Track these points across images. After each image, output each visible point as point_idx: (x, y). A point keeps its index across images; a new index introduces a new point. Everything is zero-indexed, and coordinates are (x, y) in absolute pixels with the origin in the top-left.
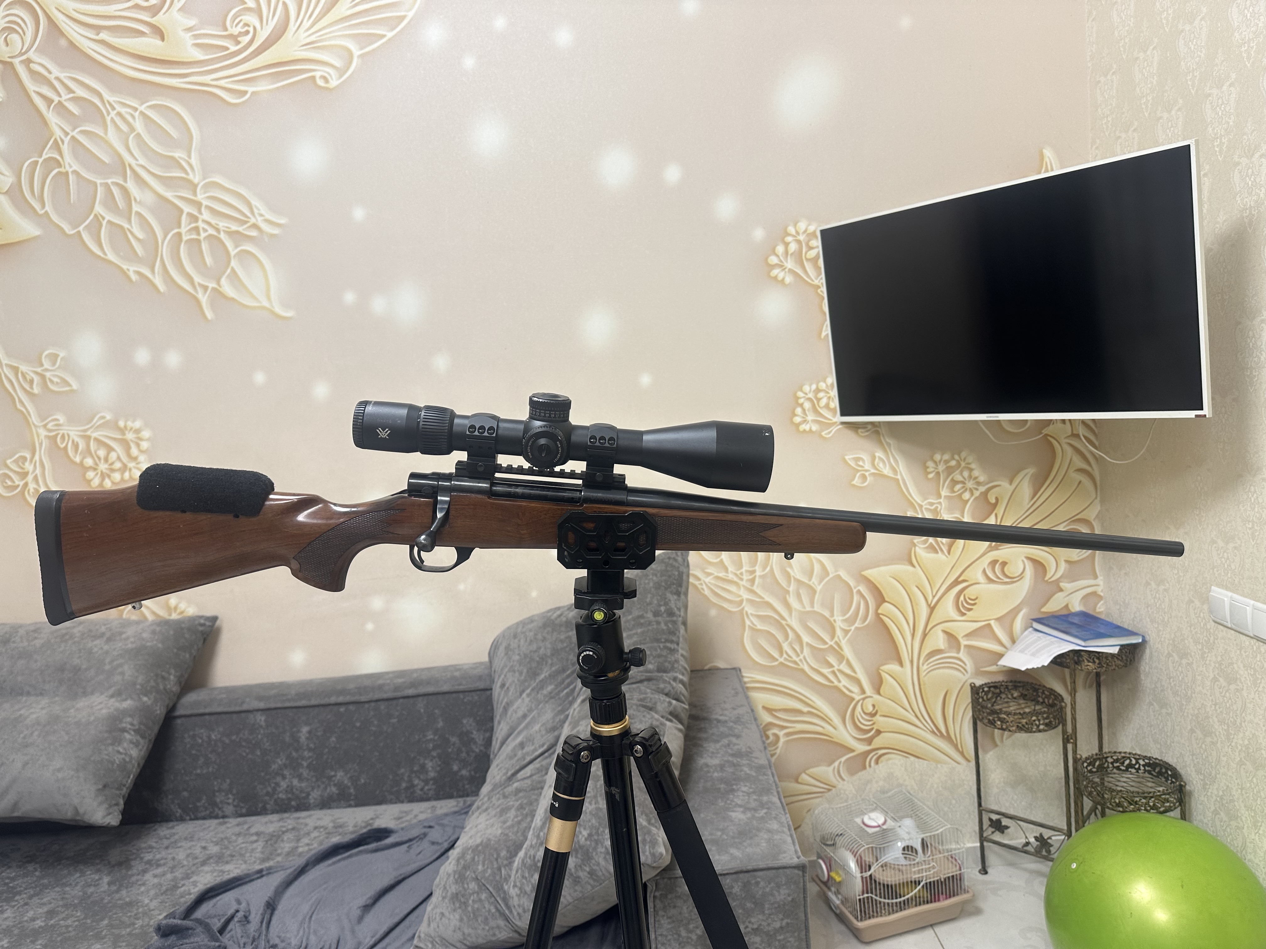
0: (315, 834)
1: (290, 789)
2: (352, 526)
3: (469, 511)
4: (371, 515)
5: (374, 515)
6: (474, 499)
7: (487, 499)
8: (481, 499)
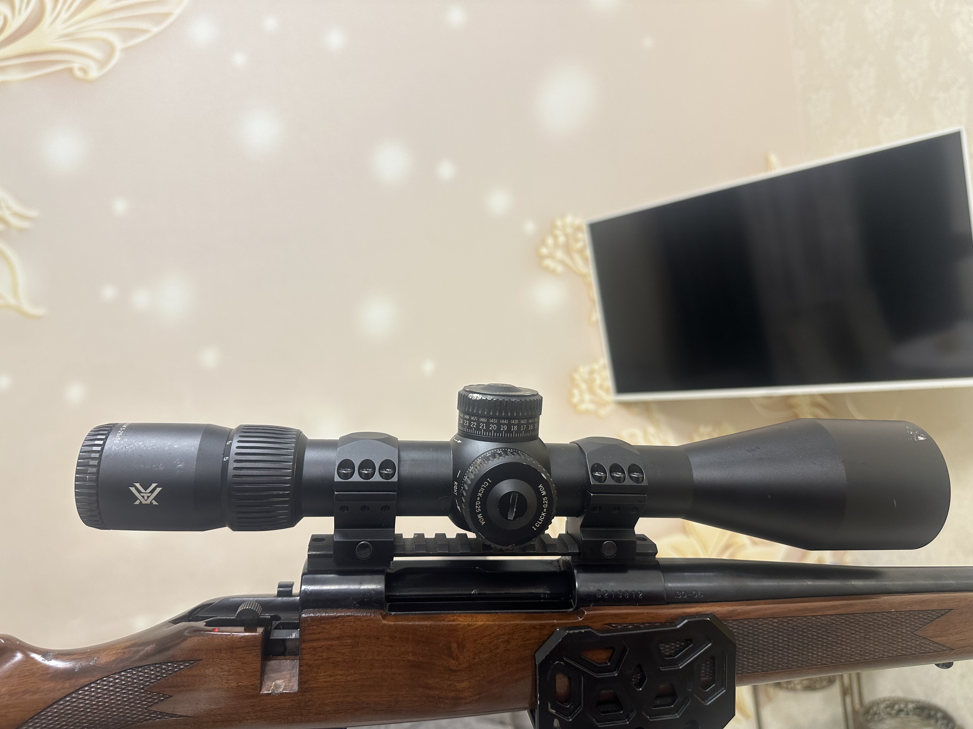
2: (81, 705)
3: (343, 651)
4: (123, 675)
5: (129, 677)
6: (352, 624)
7: (381, 618)
8: (368, 620)
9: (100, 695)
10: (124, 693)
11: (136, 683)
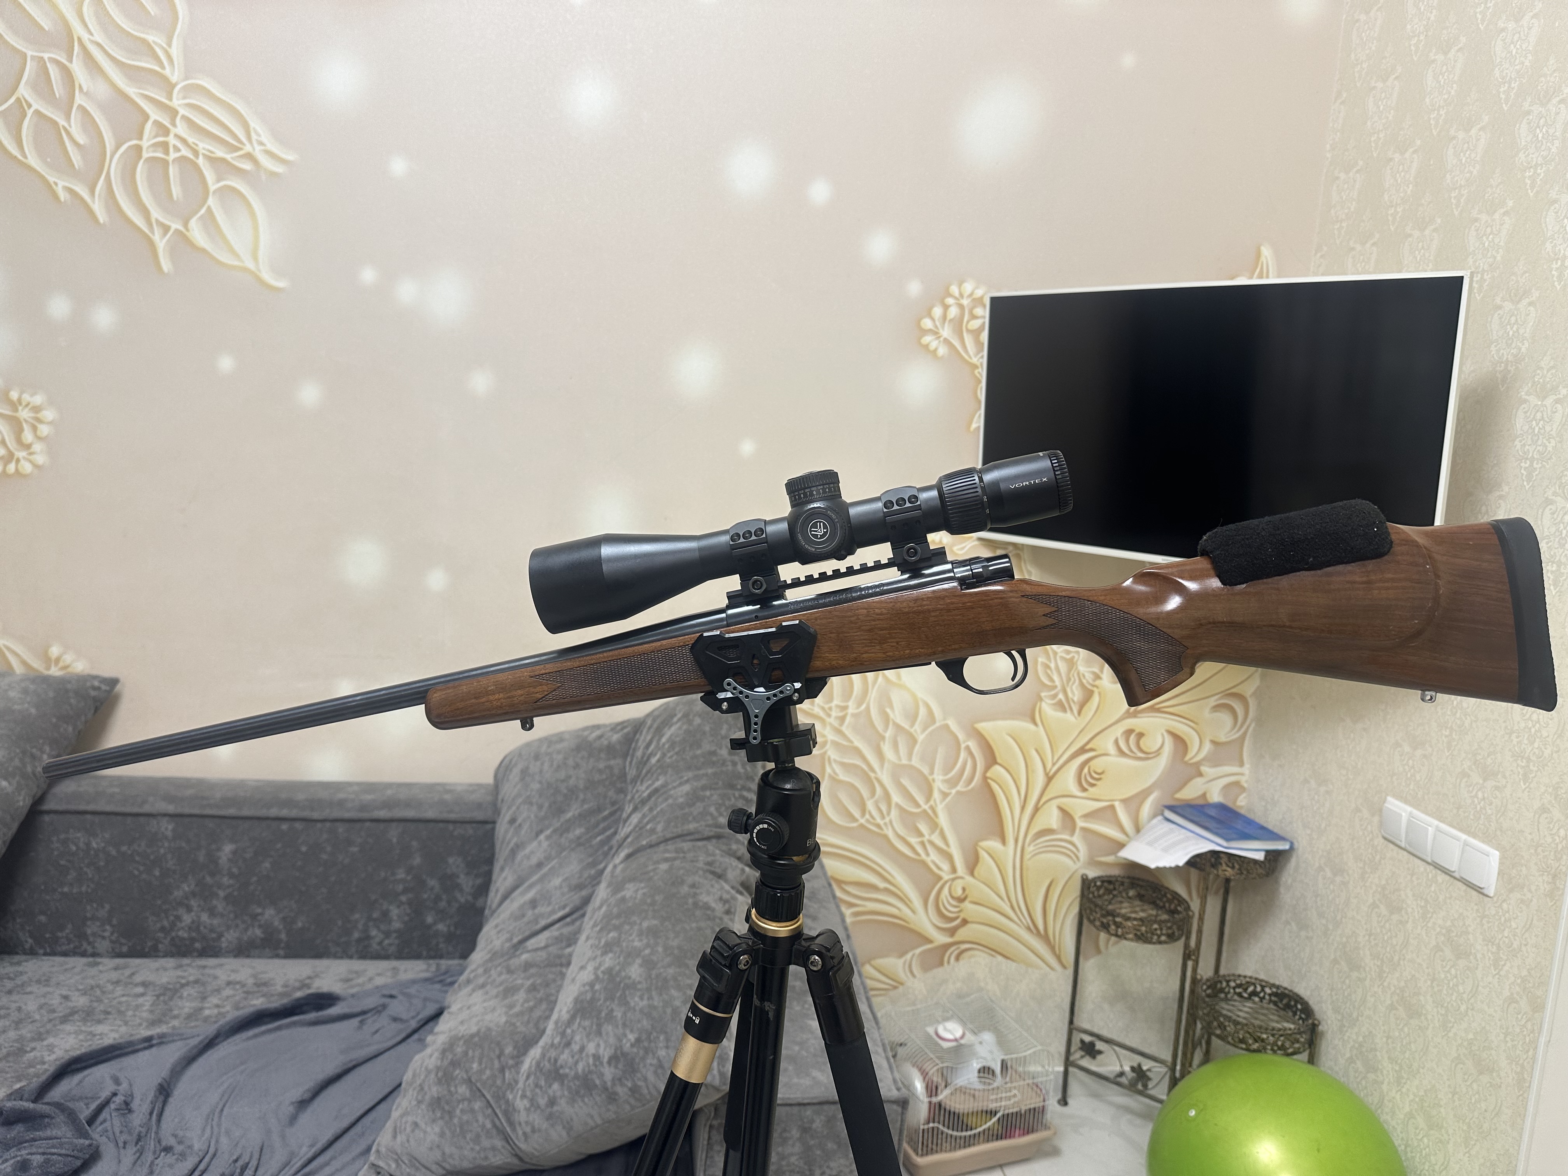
0: (228, 992)
1: (196, 926)
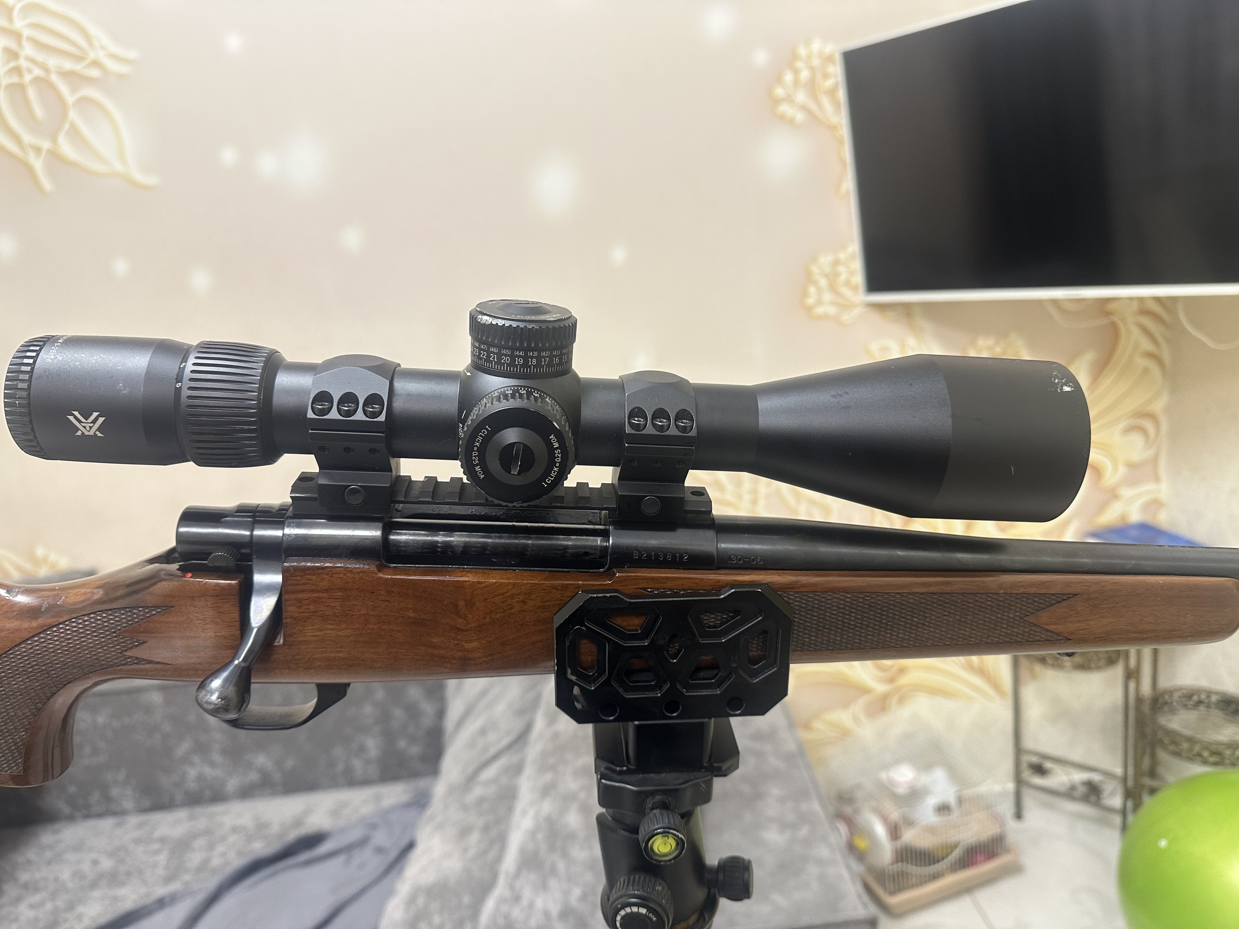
2: (51, 646)
3: (333, 604)
4: (92, 618)
5: (99, 620)
6: (341, 576)
7: (376, 571)
8: (360, 573)
9: (69, 637)
10: (96, 636)
11: (106, 626)
